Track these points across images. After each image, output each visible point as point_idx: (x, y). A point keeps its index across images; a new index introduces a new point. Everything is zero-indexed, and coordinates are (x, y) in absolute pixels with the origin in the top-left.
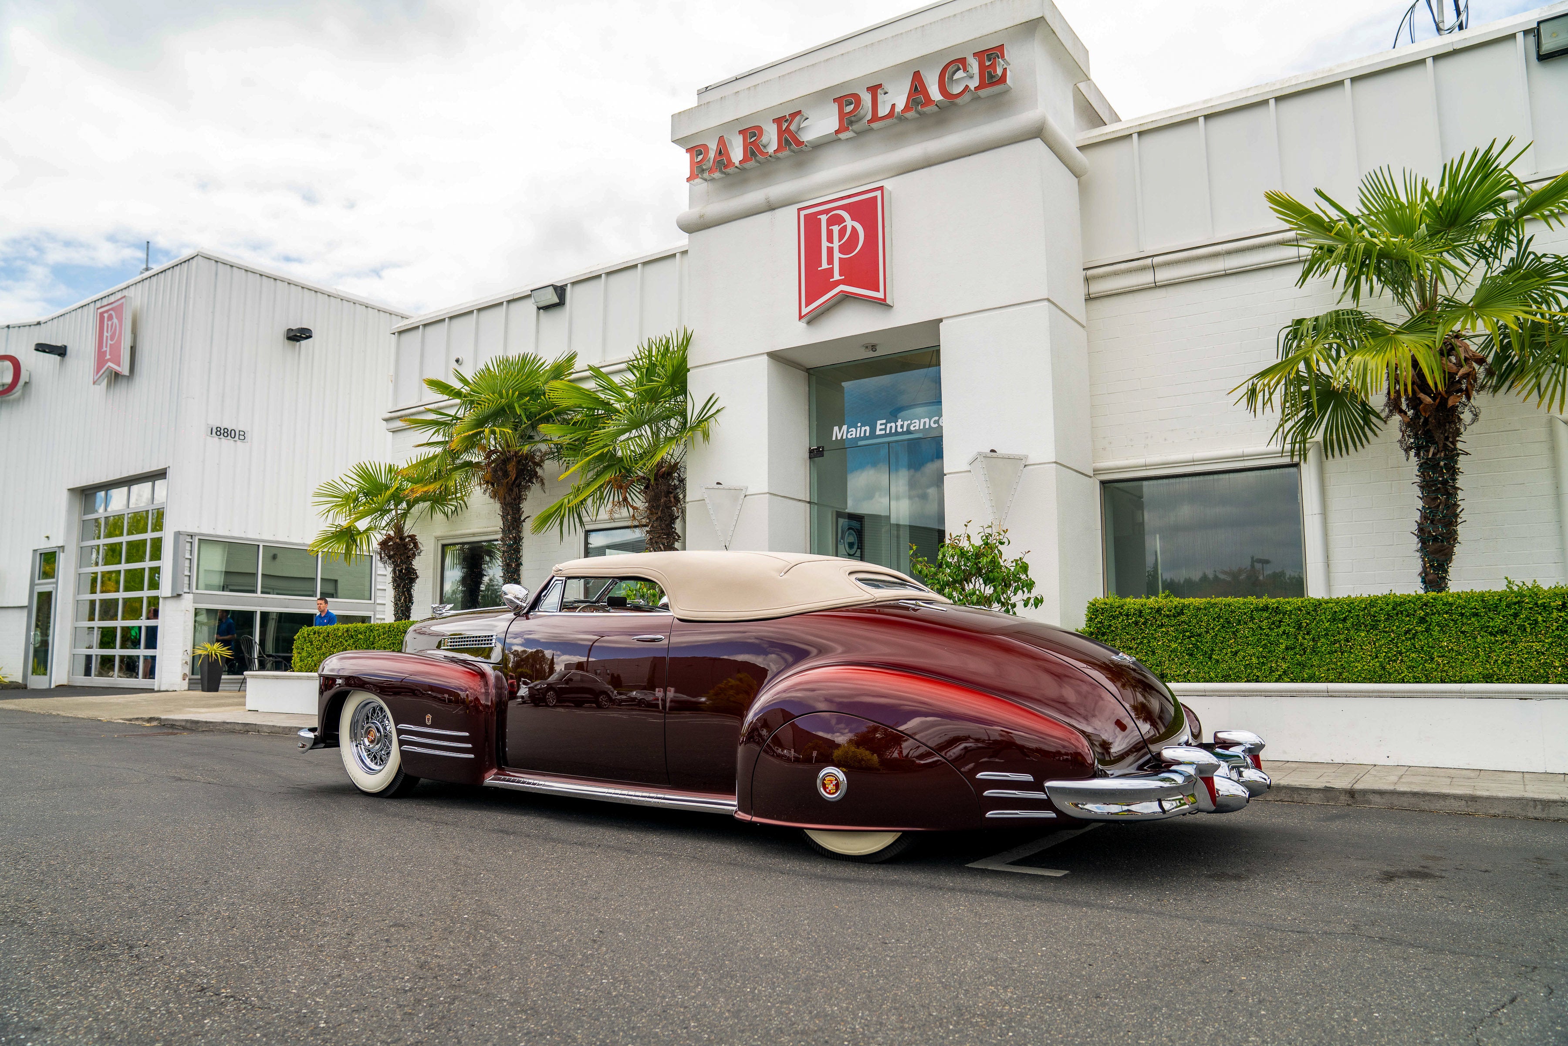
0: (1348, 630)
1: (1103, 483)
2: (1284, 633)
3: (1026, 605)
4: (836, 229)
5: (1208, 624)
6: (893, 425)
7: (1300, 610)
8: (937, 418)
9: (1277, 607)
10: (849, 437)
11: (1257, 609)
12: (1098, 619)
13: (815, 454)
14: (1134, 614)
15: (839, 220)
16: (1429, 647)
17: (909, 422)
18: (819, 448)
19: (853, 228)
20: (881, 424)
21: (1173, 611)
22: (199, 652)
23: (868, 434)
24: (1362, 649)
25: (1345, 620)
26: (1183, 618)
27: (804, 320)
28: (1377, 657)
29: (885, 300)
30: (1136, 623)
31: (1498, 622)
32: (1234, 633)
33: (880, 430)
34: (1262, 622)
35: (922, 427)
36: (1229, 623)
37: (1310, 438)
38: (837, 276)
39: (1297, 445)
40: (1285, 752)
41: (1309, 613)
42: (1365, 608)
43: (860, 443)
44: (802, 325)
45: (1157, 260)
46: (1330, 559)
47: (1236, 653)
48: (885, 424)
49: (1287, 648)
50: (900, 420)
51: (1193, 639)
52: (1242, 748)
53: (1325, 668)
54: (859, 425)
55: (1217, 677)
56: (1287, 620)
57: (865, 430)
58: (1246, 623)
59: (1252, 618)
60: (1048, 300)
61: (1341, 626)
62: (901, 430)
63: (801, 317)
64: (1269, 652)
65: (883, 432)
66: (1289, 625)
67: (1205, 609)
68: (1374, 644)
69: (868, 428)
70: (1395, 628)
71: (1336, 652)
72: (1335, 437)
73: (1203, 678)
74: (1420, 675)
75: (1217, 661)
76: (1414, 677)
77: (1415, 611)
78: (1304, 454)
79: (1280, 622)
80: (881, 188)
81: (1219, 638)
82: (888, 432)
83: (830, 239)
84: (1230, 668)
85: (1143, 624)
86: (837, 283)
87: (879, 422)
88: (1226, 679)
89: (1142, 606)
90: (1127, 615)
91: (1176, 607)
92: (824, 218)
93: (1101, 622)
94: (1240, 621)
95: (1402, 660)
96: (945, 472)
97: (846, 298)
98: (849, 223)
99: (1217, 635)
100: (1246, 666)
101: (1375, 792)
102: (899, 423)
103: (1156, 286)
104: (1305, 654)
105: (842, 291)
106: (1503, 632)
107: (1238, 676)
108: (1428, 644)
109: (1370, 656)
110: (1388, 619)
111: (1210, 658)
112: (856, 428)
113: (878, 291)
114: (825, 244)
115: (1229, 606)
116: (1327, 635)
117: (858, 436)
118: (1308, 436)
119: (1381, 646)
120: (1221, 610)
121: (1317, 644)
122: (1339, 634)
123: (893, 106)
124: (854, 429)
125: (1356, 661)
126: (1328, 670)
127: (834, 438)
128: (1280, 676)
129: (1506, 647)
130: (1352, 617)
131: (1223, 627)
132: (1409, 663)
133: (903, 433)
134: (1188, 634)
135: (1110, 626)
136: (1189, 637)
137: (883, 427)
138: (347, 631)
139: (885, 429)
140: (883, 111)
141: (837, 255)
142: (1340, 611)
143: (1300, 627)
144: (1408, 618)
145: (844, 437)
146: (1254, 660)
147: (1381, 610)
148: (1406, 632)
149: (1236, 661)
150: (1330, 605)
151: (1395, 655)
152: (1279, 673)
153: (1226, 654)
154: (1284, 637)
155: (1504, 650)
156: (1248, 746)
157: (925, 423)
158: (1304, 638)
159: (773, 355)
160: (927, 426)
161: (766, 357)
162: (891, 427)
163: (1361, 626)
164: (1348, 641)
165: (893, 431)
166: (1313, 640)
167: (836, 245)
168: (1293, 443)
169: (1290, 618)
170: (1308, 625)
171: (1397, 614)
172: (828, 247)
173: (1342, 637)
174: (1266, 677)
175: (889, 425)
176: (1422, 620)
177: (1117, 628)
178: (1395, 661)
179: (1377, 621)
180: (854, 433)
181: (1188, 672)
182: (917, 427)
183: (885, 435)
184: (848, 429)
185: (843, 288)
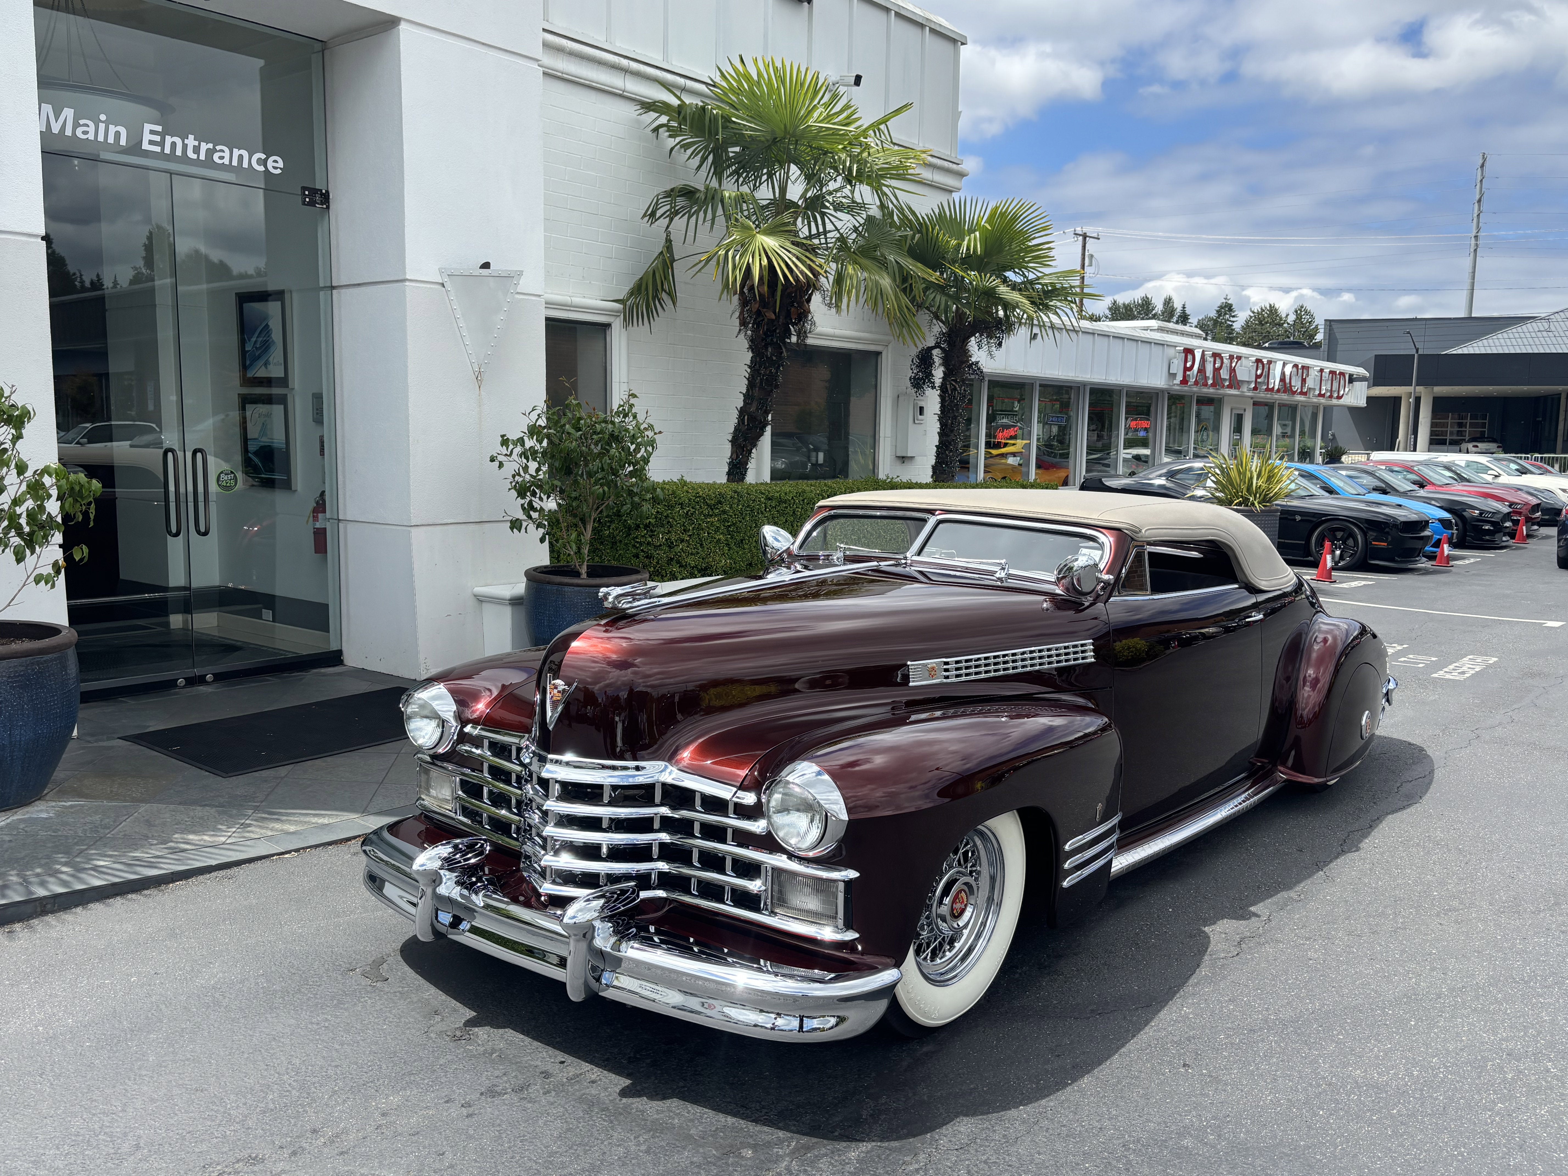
6: (178, 141)
10: (81, 135)
17: (210, 146)
20: (152, 132)
33: (151, 142)
35: (235, 164)
43: (105, 156)
48: (162, 135)
50: (191, 137)
57: (118, 135)
60: (538, 62)
62: (195, 157)
65: (158, 149)
69: (122, 130)
82: (167, 150)
87: (147, 127)
102: (191, 141)
112: (95, 121)
117: (100, 139)
124: (91, 122)
133: (197, 162)
137: (157, 138)
139: (162, 144)
145: (68, 133)
157: (241, 157)
160: (246, 165)
162: (174, 145)
165: (179, 153)
175: (169, 140)
180: (91, 130)
182: (226, 161)
183: (161, 156)
184: (77, 117)
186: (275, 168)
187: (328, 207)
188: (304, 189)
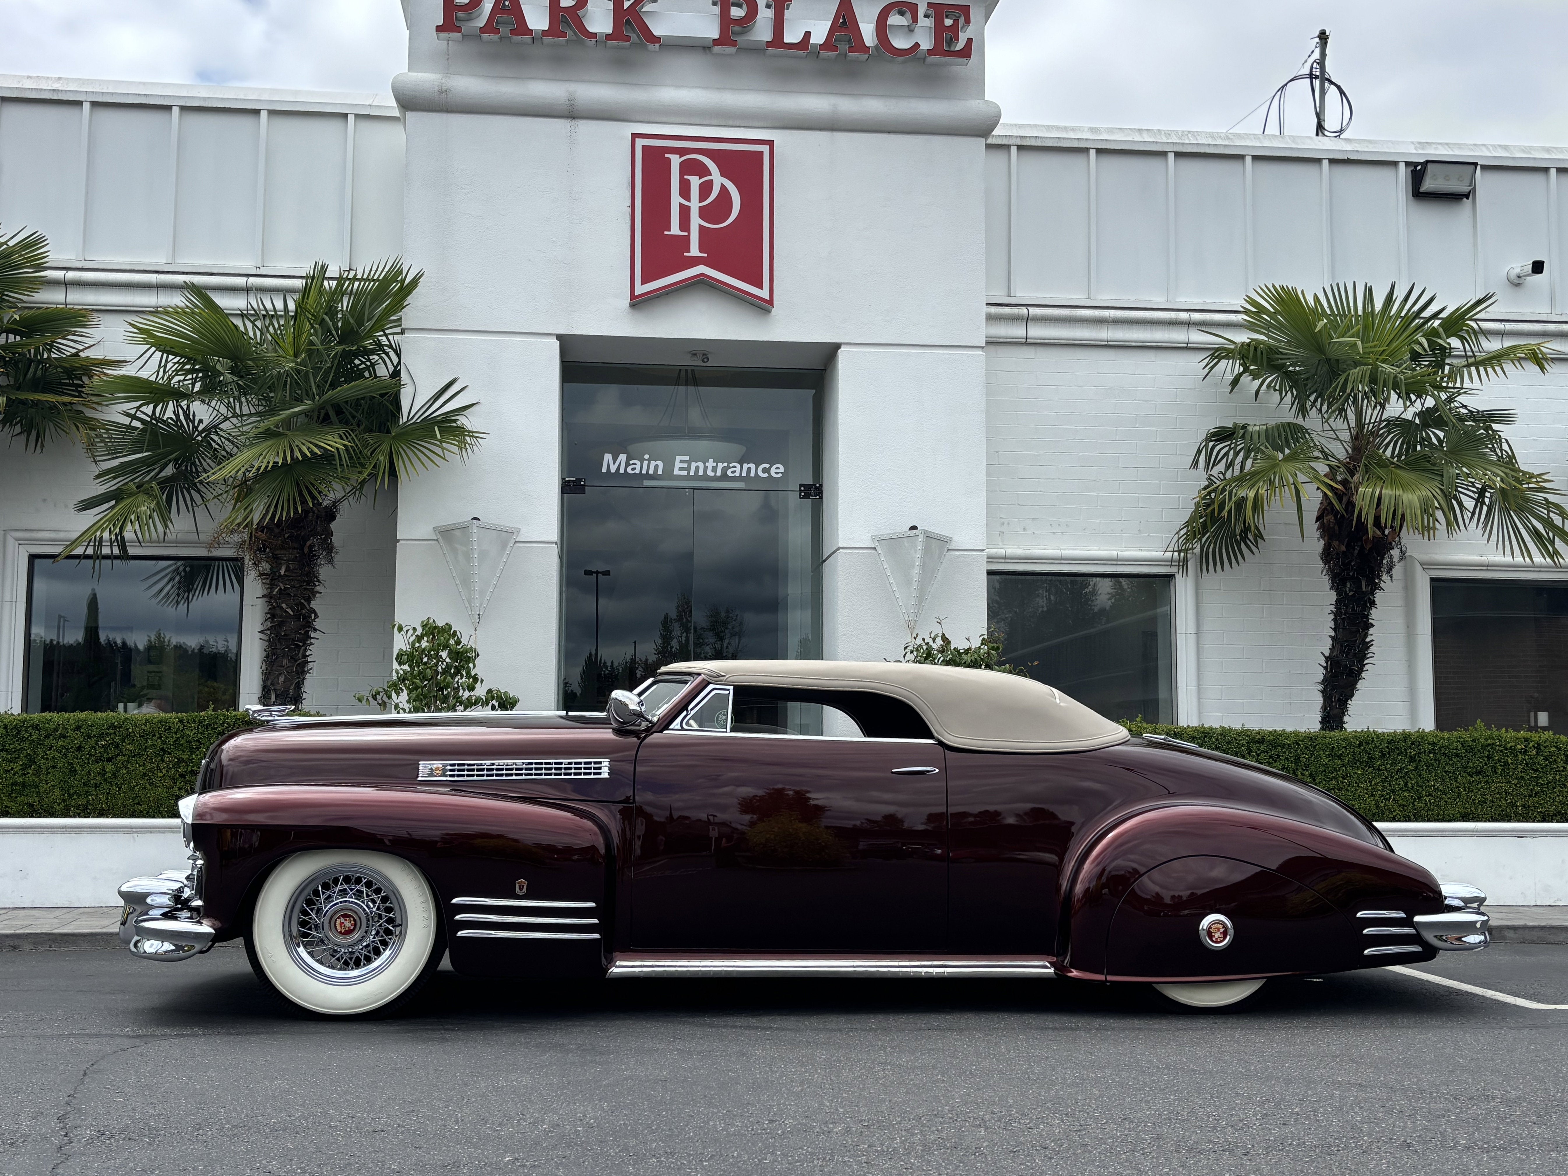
4: (695, 182)
6: (701, 465)
8: (767, 466)
10: (629, 471)
13: (572, 488)
15: (703, 171)
17: (725, 464)
18: (577, 480)
19: (723, 188)
20: (681, 462)
23: (660, 472)
29: (768, 302)
31: (1477, 763)
33: (680, 469)
38: (695, 251)
43: (647, 483)
45: (1033, 311)
46: (1200, 683)
48: (689, 463)
50: (711, 460)
54: (647, 457)
57: (656, 467)
60: (984, 349)
62: (713, 474)
63: (634, 297)
65: (685, 473)
69: (660, 463)
78: (1182, 565)
80: (770, 143)
82: (692, 473)
83: (685, 192)
86: (695, 261)
87: (678, 458)
92: (676, 161)
97: (701, 283)
98: (717, 179)
101: (1509, 928)
102: (711, 464)
103: (1026, 343)
105: (702, 274)
106: (1478, 773)
109: (1367, 794)
112: (641, 460)
113: (760, 286)
114: (676, 200)
116: (1325, 771)
117: (644, 472)
123: (808, 35)
124: (638, 462)
127: (604, 470)
129: (1482, 787)
132: (1401, 802)
133: (715, 479)
137: (685, 465)
139: (688, 469)
140: (792, 36)
141: (696, 221)
145: (622, 471)
155: (1479, 790)
157: (749, 469)
160: (752, 474)
161: (555, 340)
162: (697, 468)
163: (1356, 763)
165: (701, 473)
167: (695, 205)
172: (681, 205)
176: (1412, 759)
180: (638, 467)
182: (737, 474)
183: (688, 478)
184: (628, 459)
185: (702, 269)
186: (776, 473)
187: (821, 498)
188: (801, 485)
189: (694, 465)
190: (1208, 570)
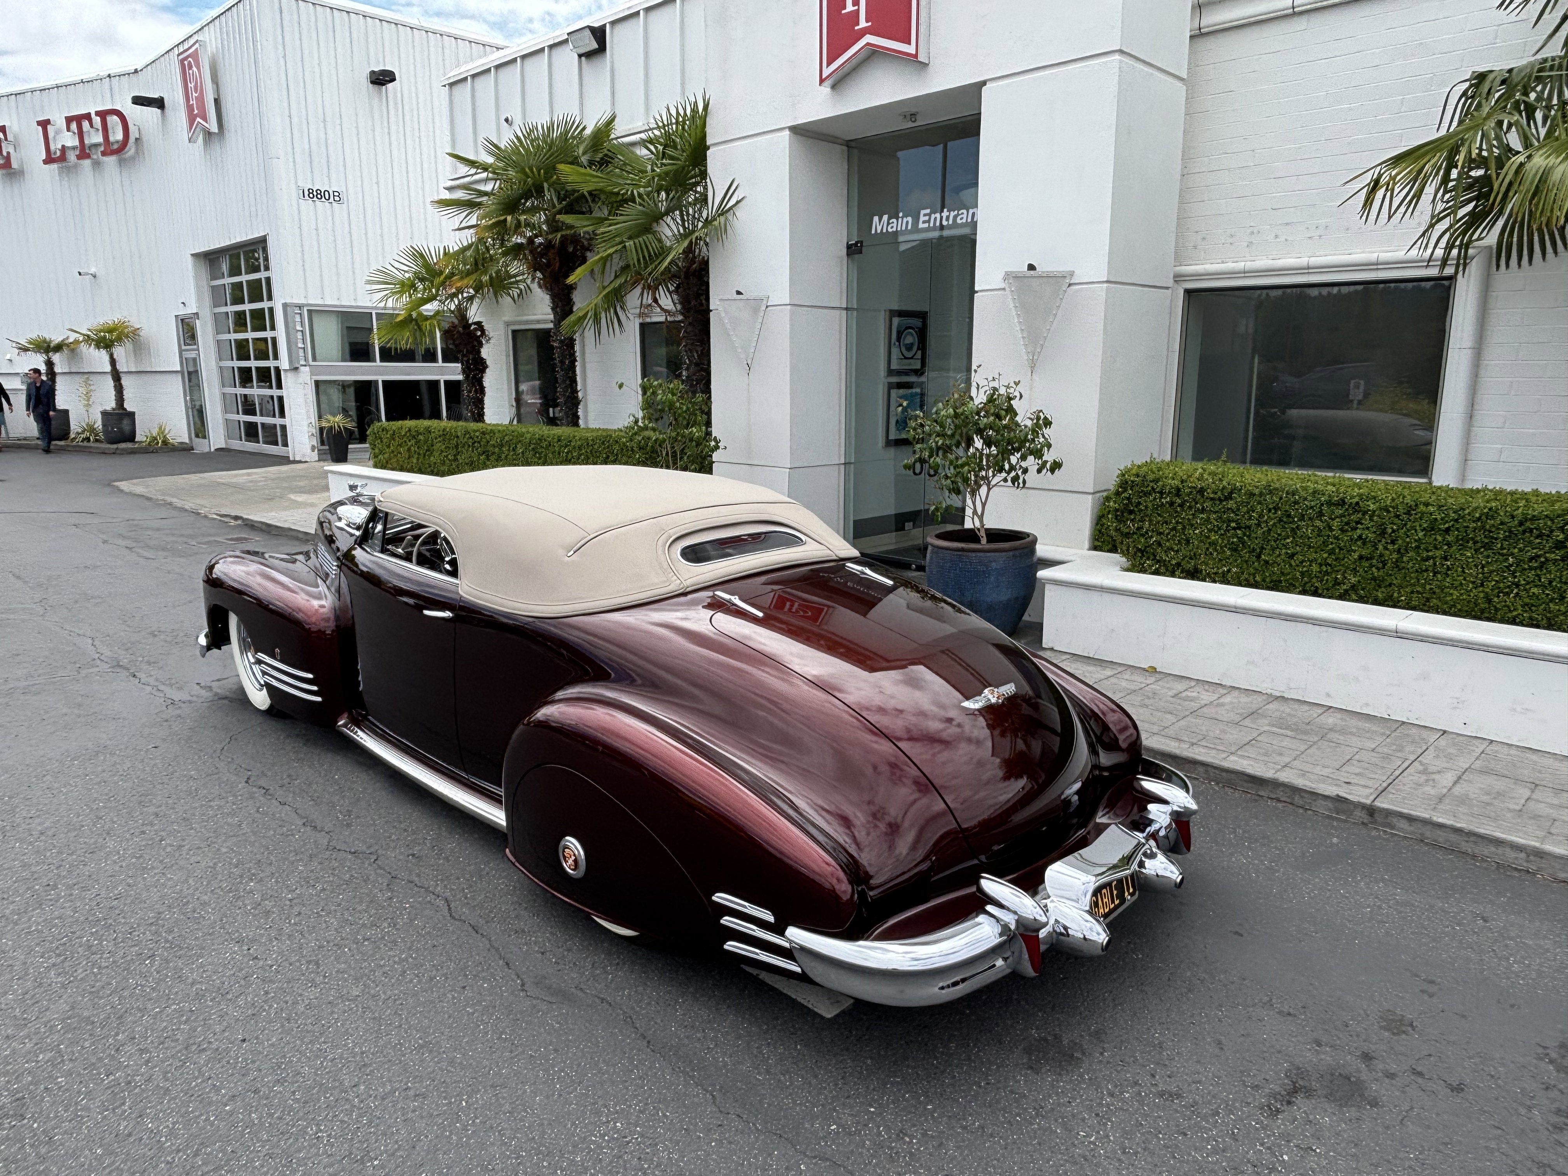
0: (1449, 545)
1: (1189, 292)
2: (1360, 537)
3: (1039, 471)
5: (1261, 515)
6: (938, 215)
7: (1388, 512)
9: (1357, 503)
10: (890, 230)
11: (1329, 503)
12: (1126, 495)
13: (854, 250)
14: (1170, 492)
16: (1561, 582)
17: (956, 213)
18: (857, 243)
20: (925, 215)
21: (1219, 493)
22: (324, 424)
23: (910, 227)
24: (1463, 572)
25: (1447, 530)
26: (1231, 504)
27: (828, 83)
28: (1482, 585)
29: (916, 56)
30: (1172, 504)
32: (1293, 530)
33: (924, 222)
34: (1333, 519)
35: (969, 220)
36: (1289, 516)
37: (1478, 240)
38: (863, 24)
39: (1455, 252)
40: (1328, 695)
41: (1398, 516)
42: (1479, 519)
43: (901, 238)
44: (826, 89)
46: (1476, 407)
47: (1292, 556)
48: (929, 215)
49: (1361, 557)
50: (946, 210)
51: (1239, 532)
52: (1167, 809)
53: (1408, 590)
54: (901, 214)
55: (1264, 580)
56: (1366, 521)
57: (907, 223)
58: (1310, 519)
59: (1321, 514)
60: (1121, 51)
61: (1439, 538)
62: (946, 223)
63: (822, 81)
64: (1336, 559)
65: (926, 225)
66: (1368, 528)
67: (1261, 494)
68: (1483, 567)
69: (910, 219)
70: (1516, 550)
71: (1426, 570)
72: (1515, 239)
73: (1246, 580)
74: (1540, 618)
75: (1267, 562)
76: (1531, 618)
77: (1552, 531)
78: (1463, 262)
79: (1358, 523)
81: (1272, 534)
82: (932, 225)
84: (1282, 573)
85: (1179, 505)
86: (864, 32)
87: (923, 212)
88: (1275, 586)
89: (1182, 482)
90: (1161, 493)
91: (1224, 488)
93: (1128, 499)
94: (1303, 516)
95: (1517, 594)
96: (976, 289)
97: (873, 54)
99: (1270, 530)
100: (1303, 574)
101: (1402, 816)
102: (945, 213)
103: (1294, 13)
104: (1384, 567)
105: (868, 44)
107: (1291, 584)
108: (1560, 577)
110: (1510, 536)
111: (1258, 557)
112: (897, 218)
113: (910, 44)
115: (1294, 495)
117: (899, 229)
118: (1475, 237)
119: (1491, 572)
120: (1281, 498)
121: (1402, 557)
122: (1436, 548)
124: (894, 220)
125: (1452, 586)
126: (1412, 592)
127: (873, 232)
128: (1346, 591)
130: (1457, 529)
131: (1280, 520)
132: (1527, 600)
134: (1233, 525)
135: (1139, 503)
136: (1234, 529)
137: (927, 218)
138: (410, 430)
139: (929, 221)
142: (1442, 519)
143: (1383, 533)
144: (1538, 541)
146: (1315, 568)
147: (1502, 523)
148: (1531, 559)
149: (1291, 565)
150: (1431, 509)
151: (1509, 587)
152: (1345, 587)
153: (1280, 555)
154: (1359, 543)
156: (1176, 808)
158: (1386, 548)
159: (796, 130)
161: (787, 132)
162: (935, 219)
163: (1468, 542)
164: (1446, 560)
165: (938, 224)
166: (1399, 551)
168: (1449, 247)
169: (1371, 520)
170: (1394, 531)
171: (1524, 532)
173: (1438, 553)
174: (1328, 589)
177: (1146, 507)
178: (1508, 594)
179: (1492, 538)
180: (895, 225)
181: (1229, 571)
182: (964, 220)
183: (929, 229)
184: (889, 219)
185: (869, 39)
189: (933, 216)
190: (1507, 266)
